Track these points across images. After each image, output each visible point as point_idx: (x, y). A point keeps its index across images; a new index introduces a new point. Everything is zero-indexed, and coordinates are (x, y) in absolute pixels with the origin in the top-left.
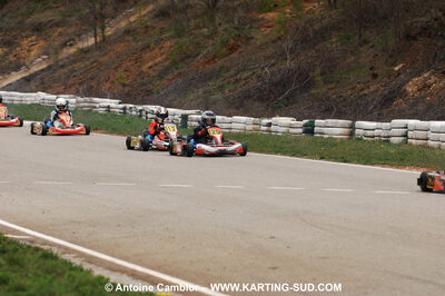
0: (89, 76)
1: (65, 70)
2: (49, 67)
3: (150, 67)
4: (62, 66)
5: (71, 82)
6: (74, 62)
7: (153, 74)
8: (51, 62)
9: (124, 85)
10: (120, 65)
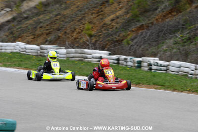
0: (56, 27)
1: (31, 22)
2: (14, 19)
3: (112, 20)
4: (26, 18)
5: (38, 32)
6: (37, 14)
7: (117, 26)
8: (15, 14)
9: (91, 36)
10: (83, 18)
